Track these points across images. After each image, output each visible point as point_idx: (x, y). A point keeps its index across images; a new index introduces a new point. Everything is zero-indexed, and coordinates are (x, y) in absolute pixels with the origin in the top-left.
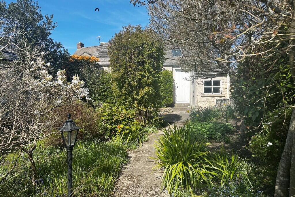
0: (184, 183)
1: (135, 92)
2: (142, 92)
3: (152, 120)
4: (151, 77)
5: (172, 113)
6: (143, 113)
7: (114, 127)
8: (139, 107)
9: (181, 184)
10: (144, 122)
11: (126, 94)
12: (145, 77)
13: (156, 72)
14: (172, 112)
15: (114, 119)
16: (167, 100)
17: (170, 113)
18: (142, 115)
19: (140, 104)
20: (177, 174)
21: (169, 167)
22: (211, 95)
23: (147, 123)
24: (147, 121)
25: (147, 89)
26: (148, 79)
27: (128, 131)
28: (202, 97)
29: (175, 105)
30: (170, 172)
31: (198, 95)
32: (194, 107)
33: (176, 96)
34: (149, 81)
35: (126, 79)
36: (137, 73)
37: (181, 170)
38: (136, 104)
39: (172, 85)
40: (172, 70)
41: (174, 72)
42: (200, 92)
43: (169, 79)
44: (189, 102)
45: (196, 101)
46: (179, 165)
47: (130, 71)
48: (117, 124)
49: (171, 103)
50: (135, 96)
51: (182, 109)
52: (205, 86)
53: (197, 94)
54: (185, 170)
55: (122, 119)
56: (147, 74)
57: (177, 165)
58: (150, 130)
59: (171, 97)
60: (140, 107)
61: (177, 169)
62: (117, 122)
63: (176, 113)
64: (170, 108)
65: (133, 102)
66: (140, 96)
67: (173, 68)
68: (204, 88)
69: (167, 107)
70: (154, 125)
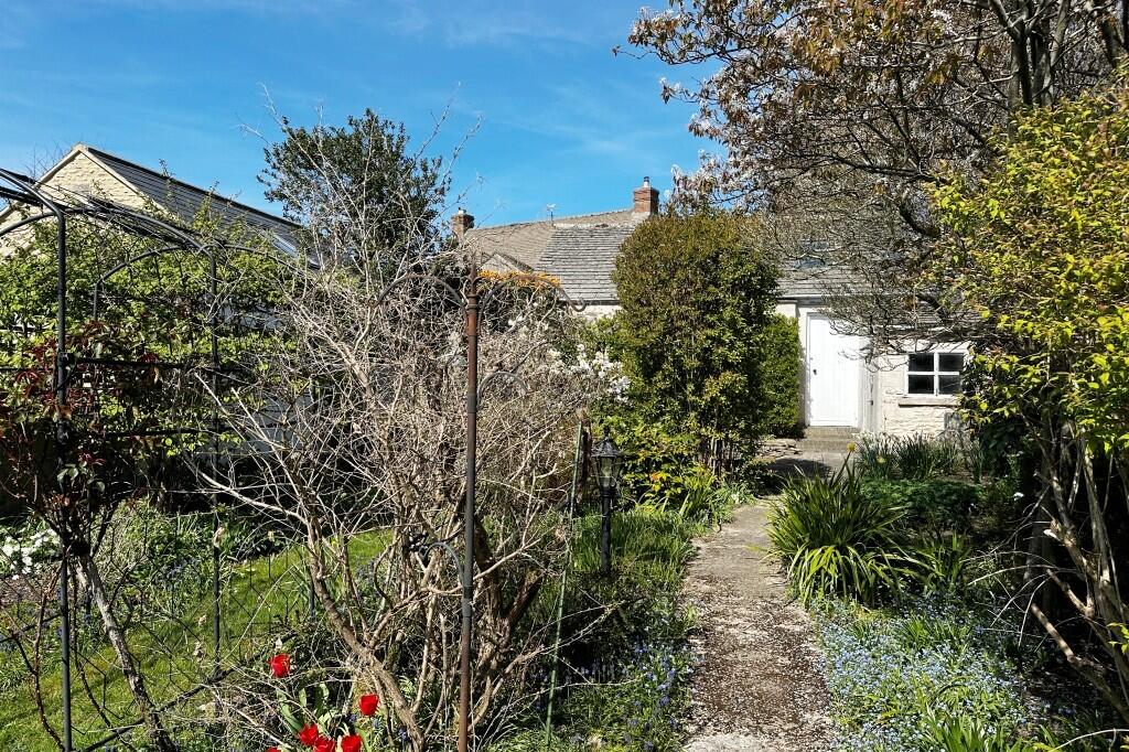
0: (839, 588)
1: (691, 387)
2: (712, 388)
3: (737, 469)
4: (739, 343)
5: (796, 457)
6: (713, 446)
7: (641, 477)
8: (701, 427)
9: (832, 587)
10: (713, 472)
11: (664, 393)
12: (722, 343)
13: (754, 329)
14: (796, 453)
15: (639, 457)
16: (778, 413)
17: (790, 456)
18: (709, 453)
19: (704, 418)
20: (822, 568)
21: (803, 553)
22: (931, 400)
23: (724, 475)
24: (723, 470)
25: (727, 377)
26: (730, 349)
27: (679, 491)
28: (901, 406)
29: (806, 431)
30: (805, 564)
31: (888, 399)
32: (872, 436)
33: (811, 401)
34: (734, 356)
35: (668, 350)
36: (701, 334)
37: (831, 561)
38: (692, 420)
39: (797, 365)
40: (798, 314)
41: (802, 322)
42: (893, 391)
43: (788, 345)
44: (855, 424)
45: (880, 420)
46: (827, 552)
47: (679, 329)
48: (649, 469)
49: (792, 423)
50: (692, 398)
51: (831, 447)
52: (910, 369)
53: (882, 395)
54: (841, 561)
55: (664, 458)
56: (728, 336)
57: (823, 552)
58: (735, 497)
59: (793, 402)
60: (704, 430)
61: (820, 558)
62: (649, 465)
63: (808, 456)
64: (791, 441)
65: (683, 414)
66: (707, 397)
67: (801, 310)
68: (910, 376)
69: (778, 436)
70: (744, 485)
